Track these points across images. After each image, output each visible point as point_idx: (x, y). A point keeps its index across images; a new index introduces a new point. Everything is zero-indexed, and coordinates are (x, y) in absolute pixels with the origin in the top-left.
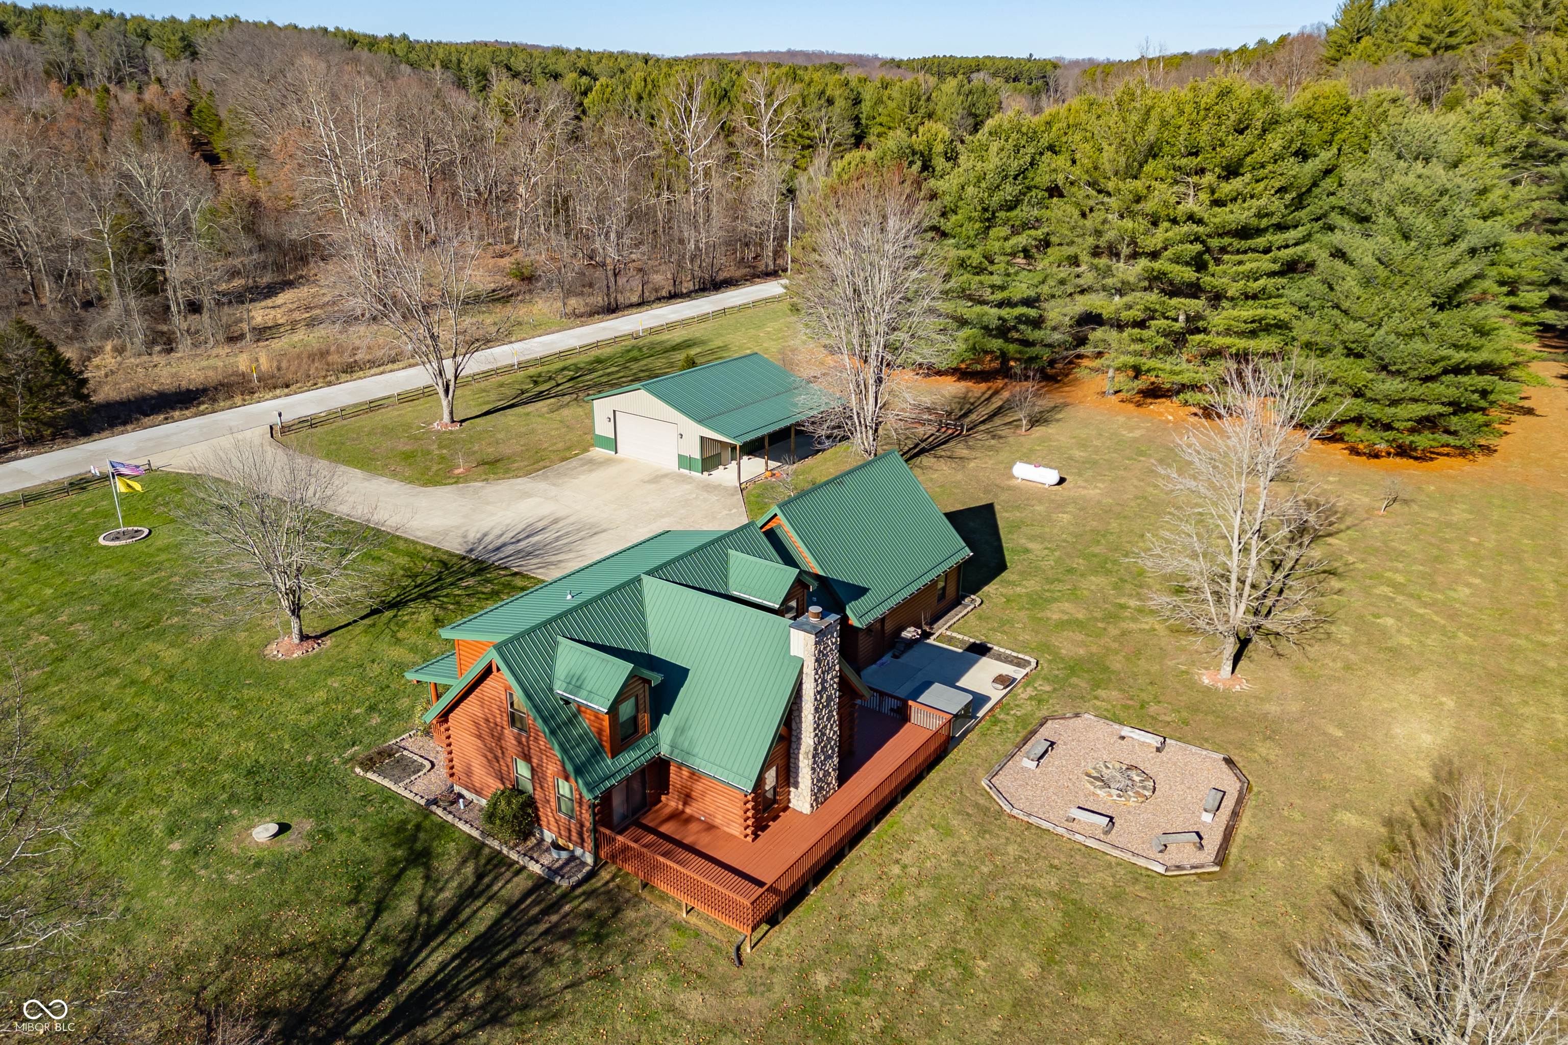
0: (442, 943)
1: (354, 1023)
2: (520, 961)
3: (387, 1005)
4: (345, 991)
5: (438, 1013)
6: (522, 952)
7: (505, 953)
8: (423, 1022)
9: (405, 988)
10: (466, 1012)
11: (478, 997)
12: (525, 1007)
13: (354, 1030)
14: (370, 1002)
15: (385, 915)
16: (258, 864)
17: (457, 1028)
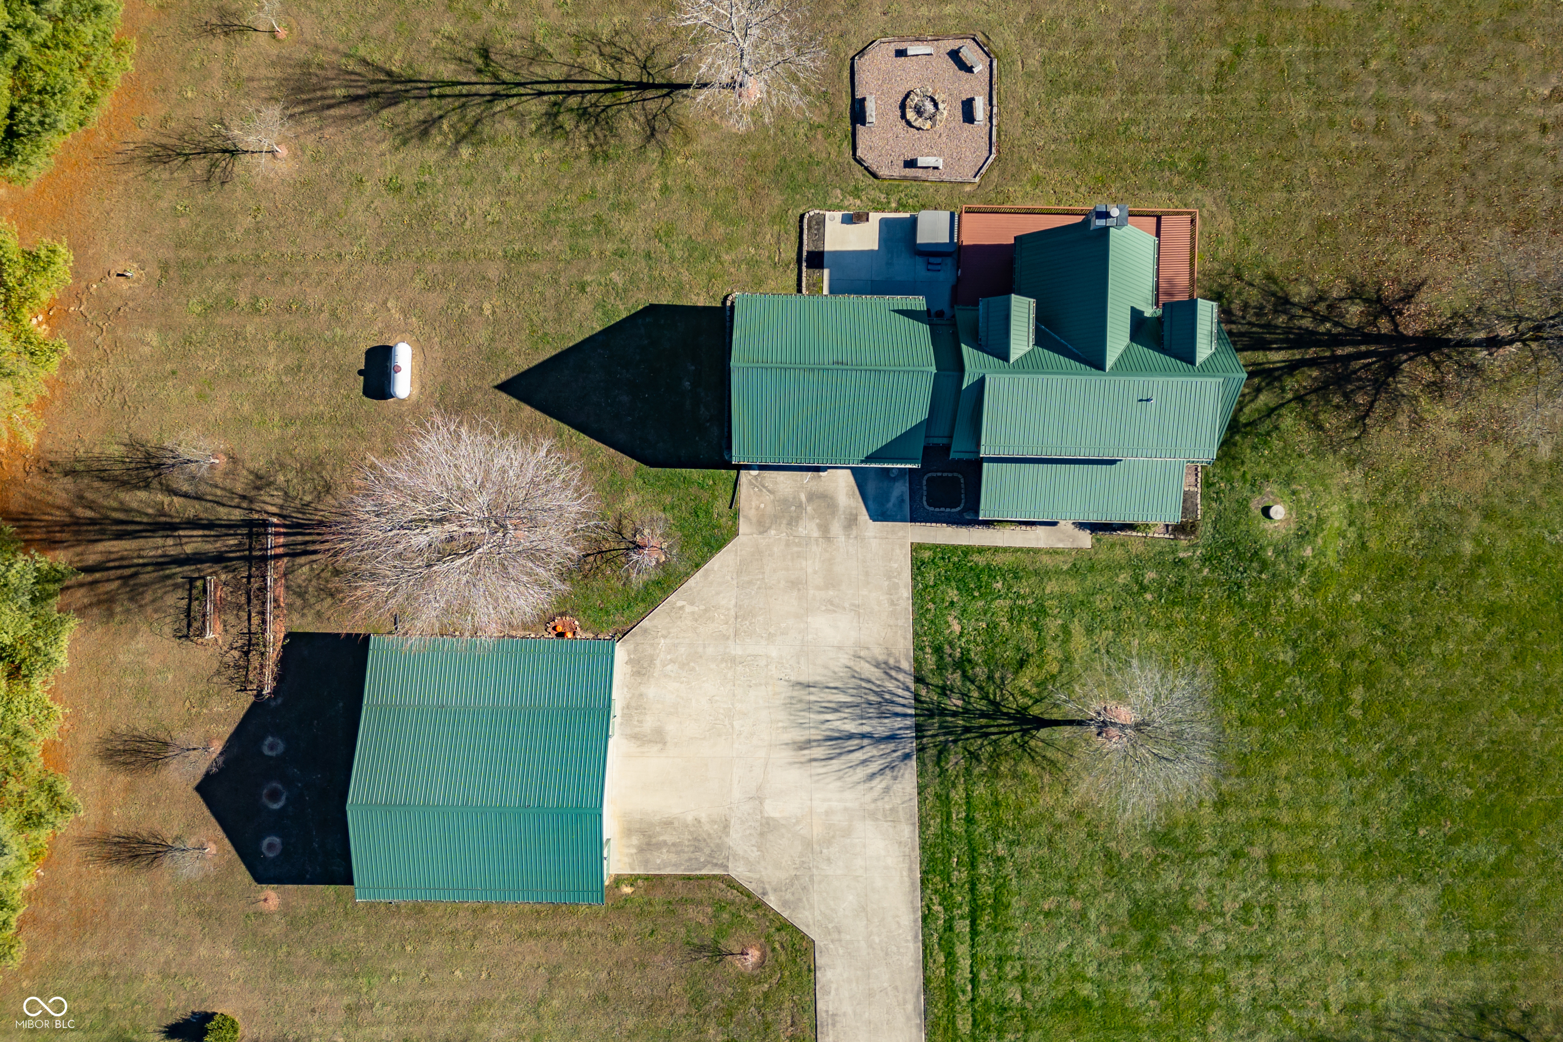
0: (1269, 363)
1: (1325, 357)
2: (1254, 319)
3: (1311, 353)
4: (1315, 379)
5: (1300, 328)
6: (1249, 323)
7: (1254, 329)
8: (1307, 329)
9: (1297, 355)
10: (1292, 317)
11: (1281, 320)
12: (1274, 294)
13: (1328, 354)
14: (1312, 363)
15: (1272, 405)
16: (1294, 493)
17: (1301, 312)
